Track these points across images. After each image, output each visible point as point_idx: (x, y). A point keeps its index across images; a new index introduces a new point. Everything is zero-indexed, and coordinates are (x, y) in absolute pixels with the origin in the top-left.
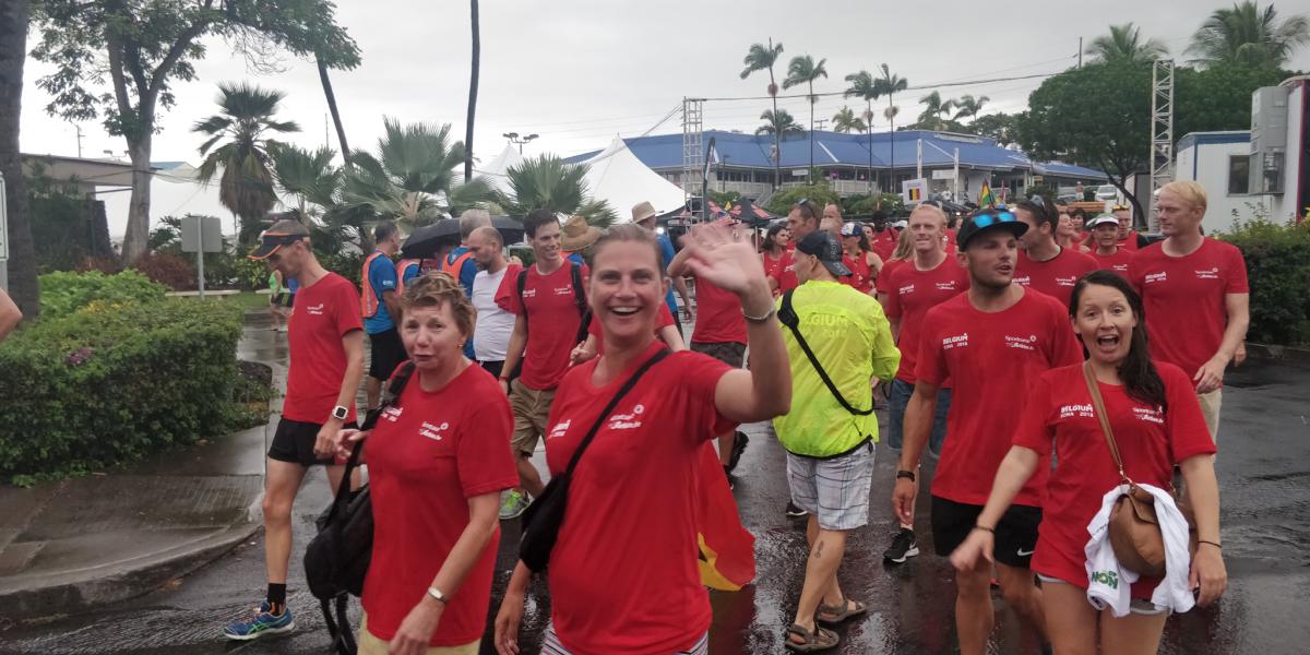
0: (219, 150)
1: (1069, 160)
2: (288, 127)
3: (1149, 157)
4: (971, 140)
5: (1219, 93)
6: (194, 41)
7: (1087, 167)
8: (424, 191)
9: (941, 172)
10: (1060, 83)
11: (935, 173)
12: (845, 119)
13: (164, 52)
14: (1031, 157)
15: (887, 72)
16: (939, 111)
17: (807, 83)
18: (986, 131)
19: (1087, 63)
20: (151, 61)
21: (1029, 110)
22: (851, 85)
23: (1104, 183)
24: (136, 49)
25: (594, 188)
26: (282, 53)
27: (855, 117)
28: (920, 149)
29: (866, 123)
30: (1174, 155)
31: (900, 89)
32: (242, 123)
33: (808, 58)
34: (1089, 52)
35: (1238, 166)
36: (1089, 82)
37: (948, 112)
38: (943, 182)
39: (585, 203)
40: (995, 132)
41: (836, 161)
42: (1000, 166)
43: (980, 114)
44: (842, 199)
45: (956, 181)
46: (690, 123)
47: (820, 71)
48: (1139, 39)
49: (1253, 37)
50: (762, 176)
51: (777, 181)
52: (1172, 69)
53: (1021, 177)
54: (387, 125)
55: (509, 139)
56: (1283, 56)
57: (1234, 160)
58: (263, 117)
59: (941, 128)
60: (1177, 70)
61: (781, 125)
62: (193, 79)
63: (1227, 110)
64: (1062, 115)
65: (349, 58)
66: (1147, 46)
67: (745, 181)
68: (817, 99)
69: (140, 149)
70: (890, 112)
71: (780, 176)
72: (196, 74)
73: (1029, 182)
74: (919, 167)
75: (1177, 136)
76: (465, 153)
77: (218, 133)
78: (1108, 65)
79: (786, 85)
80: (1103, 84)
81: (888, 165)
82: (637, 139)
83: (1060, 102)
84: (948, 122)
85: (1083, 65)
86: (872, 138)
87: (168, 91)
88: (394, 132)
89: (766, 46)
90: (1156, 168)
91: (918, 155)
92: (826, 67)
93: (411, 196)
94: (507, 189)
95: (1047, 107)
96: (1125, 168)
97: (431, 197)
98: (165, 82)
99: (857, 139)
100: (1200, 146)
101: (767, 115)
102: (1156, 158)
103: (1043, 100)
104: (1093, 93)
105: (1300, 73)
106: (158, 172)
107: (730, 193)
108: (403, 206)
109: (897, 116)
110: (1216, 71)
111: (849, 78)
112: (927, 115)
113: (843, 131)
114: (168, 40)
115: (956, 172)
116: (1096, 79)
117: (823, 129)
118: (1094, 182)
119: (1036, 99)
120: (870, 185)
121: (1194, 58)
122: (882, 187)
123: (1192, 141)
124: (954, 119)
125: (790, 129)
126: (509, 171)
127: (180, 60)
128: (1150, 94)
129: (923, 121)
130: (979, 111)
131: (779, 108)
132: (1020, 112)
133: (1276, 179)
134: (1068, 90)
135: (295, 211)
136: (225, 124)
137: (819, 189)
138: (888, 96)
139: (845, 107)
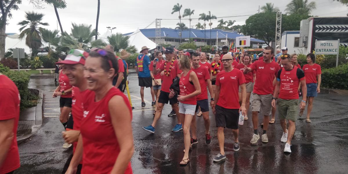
0: (25, 30)
1: (256, 37)
2: (46, 24)
3: (275, 37)
4: (231, 32)
5: (293, 21)
7: (260, 39)
8: (84, 42)
9: (223, 40)
10: (253, 17)
11: (221, 40)
12: (199, 25)
13: (10, 2)
15: (210, 13)
16: (223, 24)
17: (189, 16)
18: (235, 29)
20: (6, 4)
21: (245, 24)
22: (200, 16)
23: (264, 44)
25: (131, 42)
26: (44, 3)
27: (201, 25)
28: (217, 34)
29: (204, 27)
30: (281, 37)
31: (213, 19)
32: (32, 23)
33: (189, 9)
34: (262, 9)
35: (297, 40)
36: (261, 17)
37: (225, 24)
38: (224, 43)
39: (129, 47)
40: (237, 30)
41: (196, 37)
43: (233, 25)
45: (227, 43)
46: (157, 25)
47: (192, 12)
48: (274, 6)
49: (302, 7)
50: (177, 40)
51: (181, 42)
52: (281, 15)
54: (73, 25)
55: (108, 29)
56: (309, 12)
57: (296, 38)
58: (38, 21)
59: (223, 29)
60: (283, 15)
61: (182, 27)
62: (18, 9)
63: (294, 26)
64: (254, 26)
65: (63, 6)
66: (275, 9)
67: (172, 41)
68: (192, 20)
69: (2, 29)
70: (210, 24)
71: (182, 40)
74: (217, 39)
75: (282, 32)
76: (96, 32)
77: (25, 25)
78: (265, 13)
79: (184, 16)
80: (264, 18)
81: (209, 38)
82: (143, 29)
83: (253, 22)
84: (225, 27)
85: (259, 13)
86: (205, 31)
87: (11, 13)
88: (75, 26)
89: (178, 5)
90: (277, 40)
91: (217, 36)
92: (194, 12)
93: (80, 44)
94: (107, 42)
95: (250, 24)
96: (269, 39)
97: (85, 44)
98: (10, 10)
99: (202, 31)
100: (287, 35)
101: (178, 24)
102: (277, 37)
103: (249, 22)
104: (262, 20)
105: (313, 16)
106: (8, 36)
107: (168, 45)
108: (78, 46)
109: (212, 25)
110: (292, 15)
111: (200, 15)
112: (220, 25)
113: (198, 29)
115: (227, 40)
116: (262, 17)
117: (193, 28)
118: (262, 43)
119: (247, 21)
120: (205, 43)
121: (287, 12)
122: (208, 44)
123: (285, 33)
124: (227, 26)
125: (184, 28)
126: (108, 37)
127: (14, 4)
128: (276, 21)
129: (219, 27)
130: (233, 24)
131: (181, 22)
132: (243, 25)
133: (306, 43)
134: (255, 19)
135: (47, 47)
136: (27, 23)
137: (191, 44)
138: (210, 20)
139: (199, 22)
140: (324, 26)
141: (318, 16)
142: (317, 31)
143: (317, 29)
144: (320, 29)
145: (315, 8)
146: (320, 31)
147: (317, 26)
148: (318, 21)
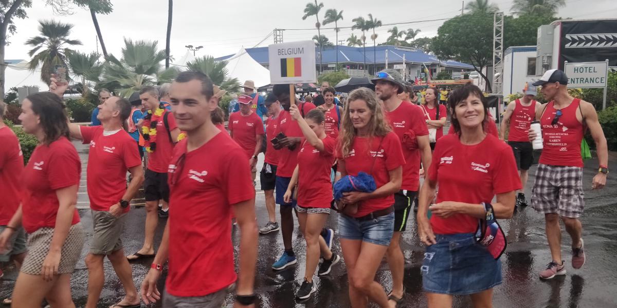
0: (40, 53)
1: (458, 59)
2: (76, 42)
3: (493, 58)
4: (412, 50)
5: (524, 28)
7: (466, 63)
8: (145, 74)
9: (397, 65)
10: (452, 23)
11: (395, 66)
12: (353, 40)
13: (11, 4)
14: (439, 58)
15: (372, 18)
16: (397, 37)
17: (334, 22)
18: (419, 46)
21: (438, 36)
22: (355, 23)
23: (473, 70)
25: (232, 72)
26: (72, 5)
27: (357, 39)
28: (387, 56)
29: (362, 42)
30: (503, 57)
31: (378, 26)
32: (52, 41)
33: (335, 10)
34: (467, 9)
35: (532, 62)
36: (465, 22)
37: (401, 36)
38: (399, 70)
39: (226, 80)
41: (349, 60)
42: (425, 63)
43: (416, 38)
45: (404, 70)
46: (277, 41)
47: (340, 16)
49: (541, 2)
51: (321, 69)
52: (503, 17)
53: (435, 68)
54: (125, 41)
55: (188, 48)
56: (553, 11)
57: (530, 60)
58: (62, 37)
59: (398, 44)
60: (505, 17)
61: (322, 42)
62: (26, 17)
63: (527, 36)
64: (453, 38)
65: (107, 9)
66: (492, 6)
68: (339, 30)
70: (374, 37)
71: (322, 67)
72: (27, 15)
73: (439, 70)
74: (387, 63)
75: (505, 49)
76: (166, 55)
77: (39, 45)
78: (474, 14)
79: (324, 23)
80: (472, 24)
81: (373, 62)
82: (252, 49)
83: (452, 32)
84: (401, 42)
85: (464, 14)
86: (365, 49)
87: (13, 24)
88: (129, 45)
89: (314, 4)
90: (495, 63)
91: (386, 58)
92: (343, 15)
93: (139, 76)
95: (447, 35)
96: (482, 63)
97: (149, 77)
98: (11, 19)
99: (359, 50)
100: (514, 53)
101: (315, 38)
102: (496, 58)
103: (444, 31)
104: (467, 28)
105: (560, 19)
106: (9, 64)
108: (135, 81)
109: (377, 38)
110: (523, 18)
111: (354, 20)
112: (392, 38)
113: (352, 46)
115: (404, 65)
116: (468, 22)
117: (343, 45)
118: (469, 70)
119: (441, 30)
120: (365, 72)
121: (513, 12)
122: (370, 72)
123: (511, 51)
124: (404, 40)
125: (327, 44)
126: (188, 64)
127: (19, 8)
128: (493, 28)
129: (389, 41)
130: (416, 36)
131: (321, 34)
132: (434, 37)
134: (455, 26)
135: (80, 84)
136: (42, 40)
137: (340, 73)
138: (373, 29)
139: (353, 34)
140: (582, 36)
141: (571, 19)
142: (567, 46)
144: (574, 41)
145: (564, 3)
146: (575, 46)
147: (568, 37)
148: (569, 27)
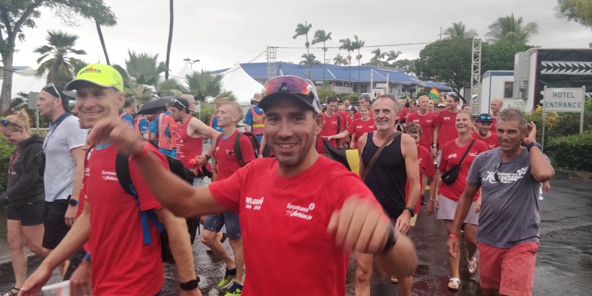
0: (47, 62)
1: (436, 81)
2: (81, 52)
3: (470, 81)
4: (394, 71)
5: (500, 54)
6: (35, 9)
8: (146, 84)
9: (380, 84)
10: (432, 47)
11: (378, 84)
12: (339, 59)
13: (21, 14)
14: (420, 79)
15: (357, 40)
16: (380, 58)
17: (323, 42)
18: (400, 67)
19: (444, 39)
20: (14, 18)
21: (419, 58)
22: (342, 44)
24: (6, 13)
25: (226, 85)
26: (78, 17)
27: (343, 58)
28: (372, 75)
29: (348, 61)
30: (481, 81)
31: (362, 47)
32: (58, 50)
33: (323, 31)
34: (445, 34)
35: (509, 86)
36: (445, 47)
37: (384, 58)
39: (222, 92)
40: (404, 67)
41: (335, 77)
42: (406, 83)
43: (397, 59)
44: (337, 95)
45: (387, 89)
46: (271, 58)
47: (329, 37)
48: (465, 30)
49: (513, 30)
52: (480, 43)
53: (414, 87)
54: (129, 53)
55: (186, 61)
56: (526, 39)
57: (507, 83)
58: (69, 47)
59: (380, 65)
60: (482, 43)
61: (310, 60)
62: (34, 27)
63: (503, 62)
64: (433, 61)
65: (112, 21)
66: (469, 32)
68: (327, 50)
69: (8, 59)
70: (358, 57)
72: (36, 25)
73: (418, 90)
74: (372, 82)
75: (483, 72)
76: (165, 67)
77: (46, 53)
78: (453, 40)
79: (314, 43)
80: (451, 48)
81: (357, 80)
82: (246, 64)
83: (433, 55)
84: (383, 62)
85: (442, 39)
86: (350, 68)
87: (22, 33)
88: (133, 57)
89: (304, 24)
90: (474, 85)
92: (331, 36)
93: (140, 86)
94: (186, 85)
95: (428, 57)
96: (460, 85)
97: (149, 87)
98: (21, 28)
99: (344, 68)
100: (492, 77)
101: (305, 56)
102: (473, 81)
103: (426, 54)
104: (447, 52)
105: (533, 47)
106: (16, 71)
108: (136, 91)
109: (362, 58)
110: (498, 44)
111: (341, 41)
112: (375, 58)
113: (338, 65)
114: (23, 9)
115: (387, 84)
116: (448, 46)
117: (329, 63)
119: (423, 53)
120: (349, 89)
121: (489, 39)
122: (355, 90)
123: (489, 74)
124: (386, 61)
125: (314, 62)
126: (187, 76)
127: (28, 18)
128: (471, 53)
129: (373, 61)
131: (310, 53)
132: (416, 59)
133: (524, 92)
134: (436, 50)
136: (49, 49)
137: (327, 90)
138: (358, 50)
139: (339, 54)
140: (556, 63)
141: (540, 47)
142: (543, 72)
143: (543, 68)
144: (549, 68)
145: (537, 32)
147: (544, 63)
148: (544, 55)
